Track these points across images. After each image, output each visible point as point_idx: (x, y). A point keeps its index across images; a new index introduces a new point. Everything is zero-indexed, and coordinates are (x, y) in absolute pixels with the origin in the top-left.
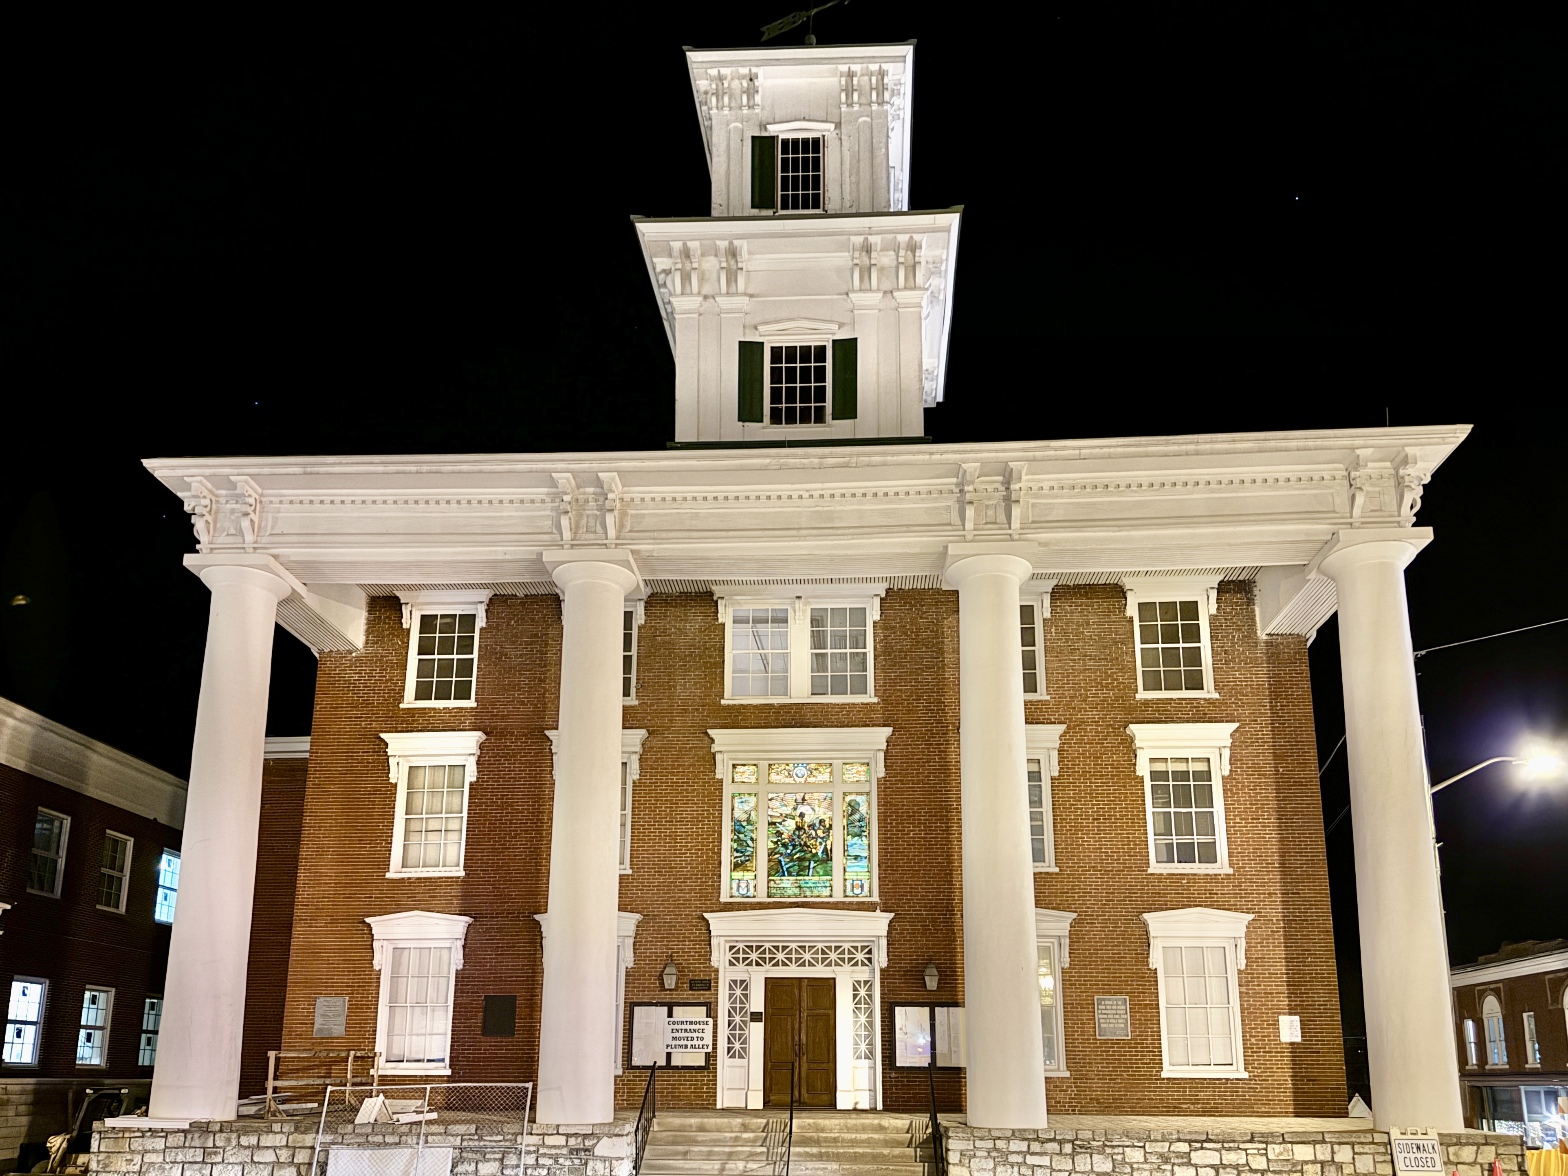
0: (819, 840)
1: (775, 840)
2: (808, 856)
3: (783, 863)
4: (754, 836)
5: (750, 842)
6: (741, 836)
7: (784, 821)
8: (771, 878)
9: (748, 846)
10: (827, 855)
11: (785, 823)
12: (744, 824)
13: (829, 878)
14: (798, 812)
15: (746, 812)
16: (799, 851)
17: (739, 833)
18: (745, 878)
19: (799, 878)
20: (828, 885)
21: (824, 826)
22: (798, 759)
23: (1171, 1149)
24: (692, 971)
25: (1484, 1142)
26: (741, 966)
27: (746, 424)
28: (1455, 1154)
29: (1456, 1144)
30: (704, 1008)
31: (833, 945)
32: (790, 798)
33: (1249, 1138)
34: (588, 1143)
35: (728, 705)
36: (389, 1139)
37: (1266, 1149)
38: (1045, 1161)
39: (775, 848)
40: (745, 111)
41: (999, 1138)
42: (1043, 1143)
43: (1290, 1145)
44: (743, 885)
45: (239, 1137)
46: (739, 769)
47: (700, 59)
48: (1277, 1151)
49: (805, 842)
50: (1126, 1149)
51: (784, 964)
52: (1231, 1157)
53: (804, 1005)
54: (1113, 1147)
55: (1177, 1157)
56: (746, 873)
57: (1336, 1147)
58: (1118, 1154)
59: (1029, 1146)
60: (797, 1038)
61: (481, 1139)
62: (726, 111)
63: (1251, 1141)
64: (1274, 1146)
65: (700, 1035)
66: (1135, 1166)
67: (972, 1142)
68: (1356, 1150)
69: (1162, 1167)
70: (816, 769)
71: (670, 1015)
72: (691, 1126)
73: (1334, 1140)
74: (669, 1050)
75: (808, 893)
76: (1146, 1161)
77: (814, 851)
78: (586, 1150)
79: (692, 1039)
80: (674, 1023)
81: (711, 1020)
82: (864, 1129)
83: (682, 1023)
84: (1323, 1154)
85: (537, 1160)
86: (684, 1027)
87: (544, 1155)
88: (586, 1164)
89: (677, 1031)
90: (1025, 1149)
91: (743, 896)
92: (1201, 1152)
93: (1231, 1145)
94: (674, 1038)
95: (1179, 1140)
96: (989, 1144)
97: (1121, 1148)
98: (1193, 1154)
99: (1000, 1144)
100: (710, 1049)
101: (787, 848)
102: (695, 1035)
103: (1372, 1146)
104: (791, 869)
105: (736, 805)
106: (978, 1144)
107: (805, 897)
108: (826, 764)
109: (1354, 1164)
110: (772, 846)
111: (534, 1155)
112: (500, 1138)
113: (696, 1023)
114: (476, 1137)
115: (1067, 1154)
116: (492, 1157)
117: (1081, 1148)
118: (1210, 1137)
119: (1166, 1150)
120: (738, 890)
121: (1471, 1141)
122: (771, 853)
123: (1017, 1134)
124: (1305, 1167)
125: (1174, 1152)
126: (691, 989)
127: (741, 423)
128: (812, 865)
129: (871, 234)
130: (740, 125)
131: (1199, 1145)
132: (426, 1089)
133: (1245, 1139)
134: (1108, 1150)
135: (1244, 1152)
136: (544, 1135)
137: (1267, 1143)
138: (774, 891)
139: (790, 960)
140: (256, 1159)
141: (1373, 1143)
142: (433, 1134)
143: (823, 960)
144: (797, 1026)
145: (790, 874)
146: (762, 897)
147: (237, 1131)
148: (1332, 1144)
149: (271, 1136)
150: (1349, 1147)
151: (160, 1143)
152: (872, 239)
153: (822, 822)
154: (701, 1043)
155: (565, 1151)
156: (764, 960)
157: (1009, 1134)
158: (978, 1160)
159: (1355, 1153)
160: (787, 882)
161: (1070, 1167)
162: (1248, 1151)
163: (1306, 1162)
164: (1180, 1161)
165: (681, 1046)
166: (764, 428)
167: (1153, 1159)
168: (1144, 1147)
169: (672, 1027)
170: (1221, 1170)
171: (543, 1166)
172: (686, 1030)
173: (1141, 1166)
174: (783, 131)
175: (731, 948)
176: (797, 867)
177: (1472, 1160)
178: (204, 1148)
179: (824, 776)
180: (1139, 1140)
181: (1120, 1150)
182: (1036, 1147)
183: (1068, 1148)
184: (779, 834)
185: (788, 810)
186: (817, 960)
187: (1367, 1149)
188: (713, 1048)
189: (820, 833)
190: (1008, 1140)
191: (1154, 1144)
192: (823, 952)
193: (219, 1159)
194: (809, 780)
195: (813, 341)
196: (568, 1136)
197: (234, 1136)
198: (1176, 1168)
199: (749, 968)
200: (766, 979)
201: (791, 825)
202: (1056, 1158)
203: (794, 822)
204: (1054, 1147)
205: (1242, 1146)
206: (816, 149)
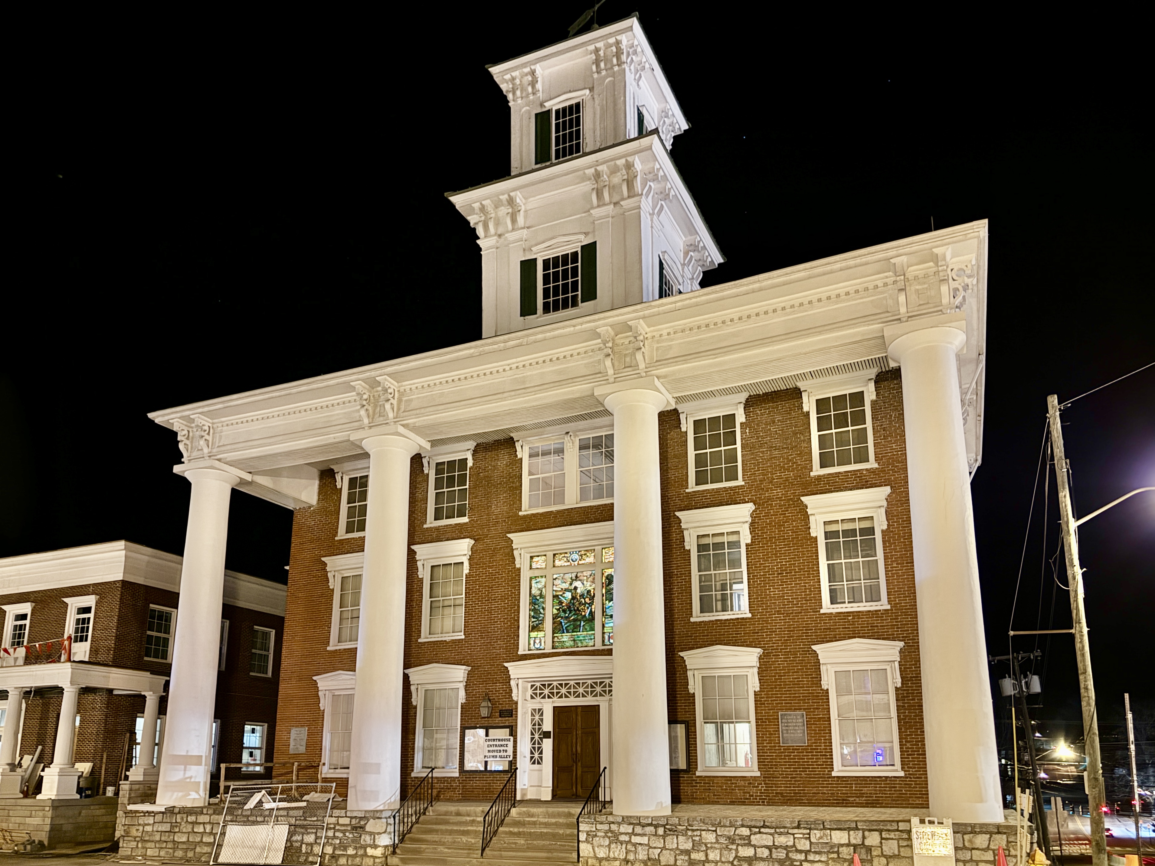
0: (587, 605)
1: (558, 607)
2: (579, 617)
3: (563, 624)
4: (544, 606)
5: (542, 611)
6: (536, 606)
7: (564, 593)
8: (555, 635)
9: (541, 613)
10: (592, 616)
11: (565, 595)
12: (538, 598)
13: (593, 632)
14: (573, 587)
15: (539, 589)
16: (574, 614)
17: (535, 605)
18: (539, 636)
19: (573, 634)
20: (592, 637)
21: (590, 595)
22: (573, 548)
23: (736, 833)
24: (501, 704)
25: (996, 831)
26: (538, 699)
27: (526, 317)
28: (970, 841)
29: (971, 833)
30: (508, 730)
31: (598, 681)
32: (568, 577)
33: (796, 825)
34: (362, 823)
35: (524, 516)
36: (259, 819)
37: (809, 834)
38: (645, 840)
39: (558, 614)
40: (531, 97)
41: (613, 823)
42: (643, 827)
43: (829, 831)
44: (537, 641)
45: (187, 817)
46: (535, 559)
47: (498, 71)
48: (818, 836)
49: (578, 608)
50: (703, 832)
51: (566, 697)
52: (782, 840)
53: (579, 725)
54: (693, 830)
55: (740, 839)
56: (539, 633)
57: (866, 833)
58: (697, 835)
59: (633, 829)
60: (574, 750)
61: (305, 820)
62: (519, 101)
63: (798, 827)
64: (816, 831)
65: (505, 748)
66: (709, 845)
67: (594, 825)
68: (884, 836)
69: (730, 847)
70: (585, 554)
71: (487, 735)
72: (451, 812)
73: (865, 827)
74: (486, 759)
75: (580, 645)
76: (717, 842)
77: (583, 613)
78: (361, 827)
79: (500, 751)
80: (489, 740)
81: (512, 738)
82: (559, 815)
83: (494, 740)
84: (855, 838)
85: (334, 834)
86: (495, 743)
87: (338, 830)
88: (360, 836)
89: (491, 746)
90: (630, 831)
91: (537, 649)
92: (758, 836)
93: (782, 830)
94: (489, 751)
95: (743, 826)
96: (606, 827)
97: (699, 832)
98: (752, 837)
99: (614, 827)
100: (511, 759)
101: (566, 613)
102: (502, 748)
103: (897, 833)
104: (569, 628)
105: (533, 585)
106: (599, 827)
107: (578, 647)
108: (591, 550)
109: (881, 847)
110: (555, 612)
111: (333, 831)
112: (315, 819)
113: (502, 740)
114: (302, 818)
115: (660, 836)
116: (311, 831)
117: (670, 831)
118: (766, 824)
119: (732, 833)
120: (534, 645)
121: (984, 830)
122: (555, 616)
123: (625, 820)
124: (841, 849)
125: (738, 835)
126: (500, 717)
127: (522, 318)
128: (582, 623)
129: (598, 166)
130: (528, 108)
131: (757, 830)
132: (278, 787)
133: (794, 825)
134: (690, 833)
135: (792, 836)
136: (338, 817)
137: (810, 829)
138: (557, 644)
139: (569, 693)
140: (195, 830)
141: (898, 830)
142: (281, 816)
143: (592, 692)
144: (574, 741)
145: (568, 632)
146: (549, 650)
147: (187, 813)
148: (864, 830)
149: (202, 816)
150: (877, 833)
151: (151, 820)
152: (599, 168)
153: (589, 592)
154: (505, 754)
155: (349, 828)
156: (553, 693)
157: (620, 819)
158: (598, 839)
159: (882, 839)
160: (566, 637)
161: (662, 845)
162: (796, 836)
163: (842, 845)
164: (743, 842)
165: (493, 757)
166: (537, 318)
167: (722, 840)
168: (716, 831)
169: (488, 743)
170: (774, 850)
171: (337, 838)
172: (496, 745)
173: (714, 845)
174: (554, 105)
175: (532, 686)
176: (572, 626)
177: (985, 846)
178: (171, 823)
179: (590, 559)
180: (713, 826)
181: (698, 833)
182: (638, 830)
183: (661, 831)
184: (561, 603)
185: (565, 586)
186: (587, 692)
187: (892, 835)
188: (513, 758)
189: (587, 600)
190: (619, 824)
191: (723, 829)
192: (592, 687)
193: (177, 830)
194: (580, 562)
195: (569, 250)
196: (351, 818)
197: (185, 815)
198: (740, 848)
199: (543, 700)
200: (554, 707)
201: (569, 595)
202: (653, 838)
203: (570, 594)
204: (650, 829)
205: (790, 831)
206: (578, 111)
